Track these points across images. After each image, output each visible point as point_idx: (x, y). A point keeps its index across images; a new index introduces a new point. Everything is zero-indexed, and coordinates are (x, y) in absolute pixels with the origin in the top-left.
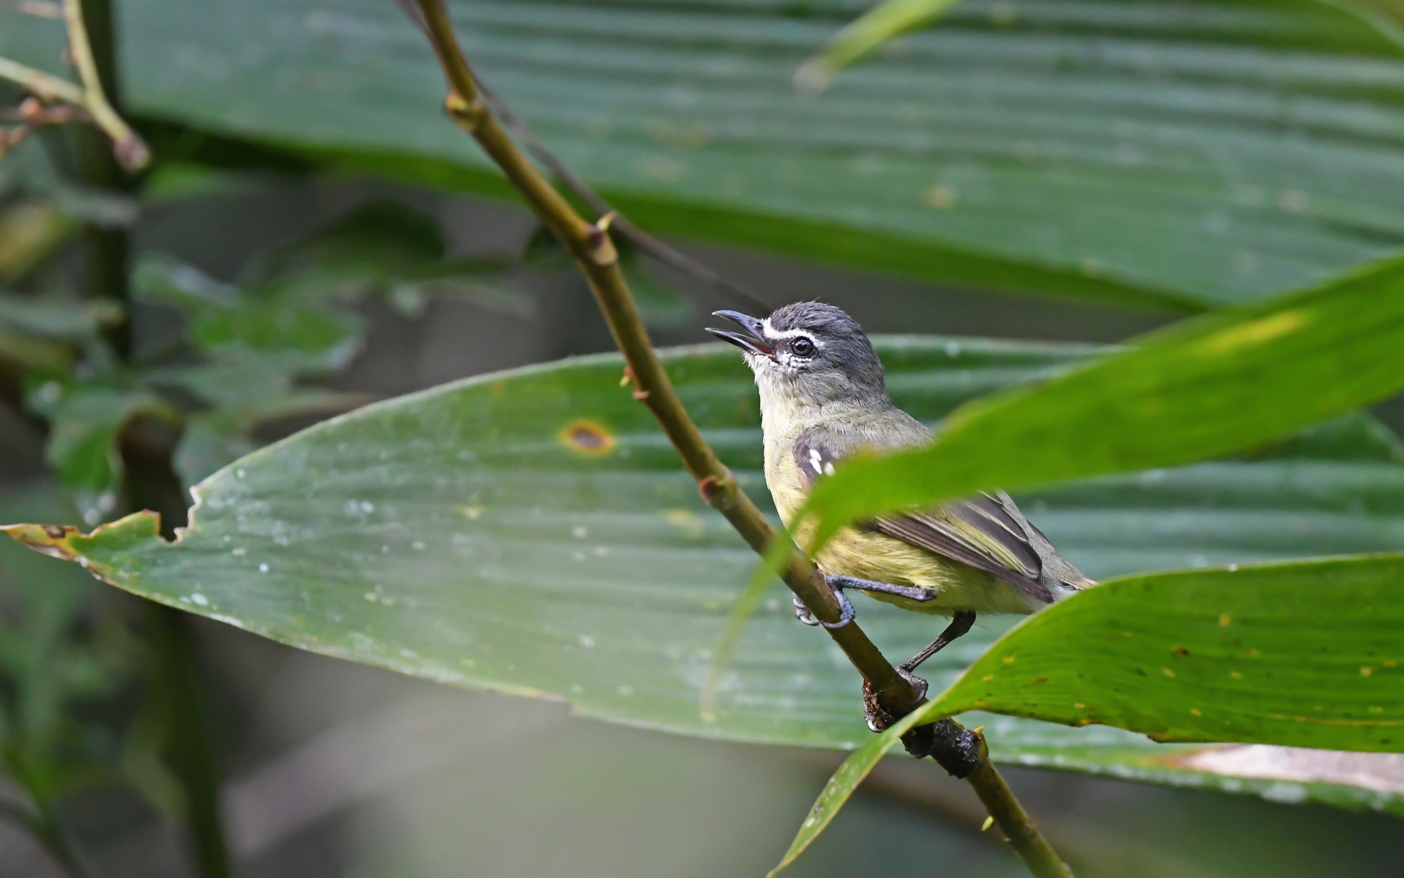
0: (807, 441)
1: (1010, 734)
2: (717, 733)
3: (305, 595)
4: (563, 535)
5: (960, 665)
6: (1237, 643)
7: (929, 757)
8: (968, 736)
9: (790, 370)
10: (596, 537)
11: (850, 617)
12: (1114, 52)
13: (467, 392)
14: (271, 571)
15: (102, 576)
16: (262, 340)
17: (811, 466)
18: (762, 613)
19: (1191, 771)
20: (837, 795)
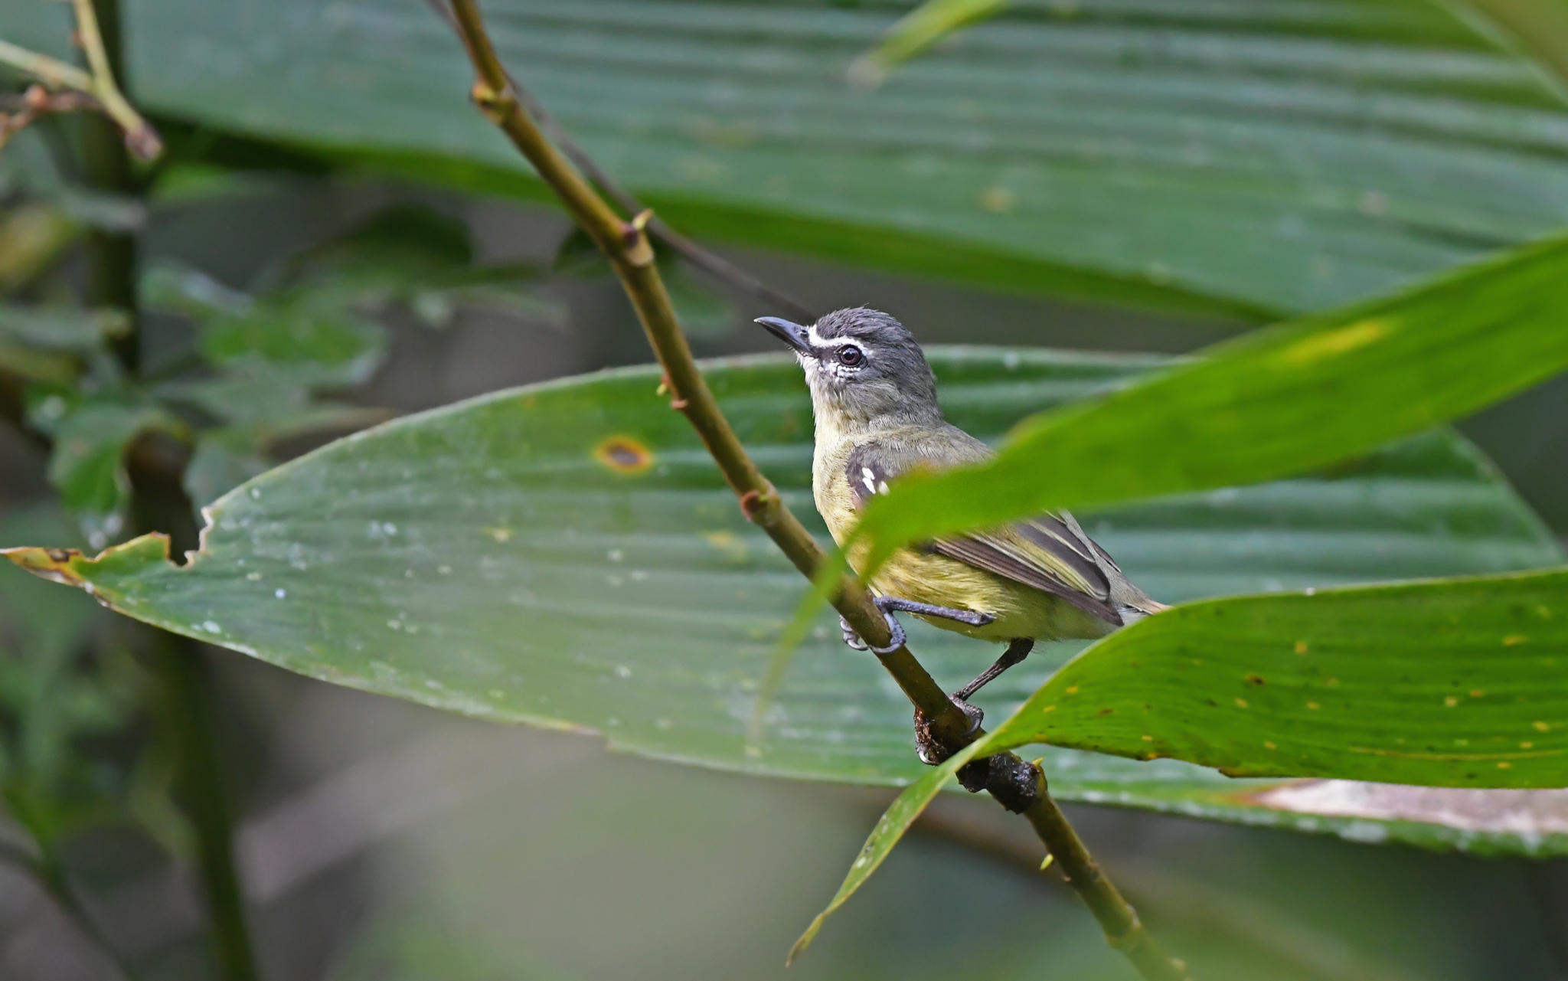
0: (859, 459)
1: (1073, 770)
2: (762, 769)
3: (324, 623)
4: (599, 558)
5: (1020, 696)
6: (1314, 671)
7: (984, 792)
8: (1026, 769)
9: (837, 379)
10: (633, 561)
11: (901, 642)
12: (1182, 45)
13: (496, 407)
14: (288, 597)
15: (109, 602)
16: (278, 352)
17: (864, 485)
18: (811, 642)
19: (1264, 808)
20: (889, 834)
